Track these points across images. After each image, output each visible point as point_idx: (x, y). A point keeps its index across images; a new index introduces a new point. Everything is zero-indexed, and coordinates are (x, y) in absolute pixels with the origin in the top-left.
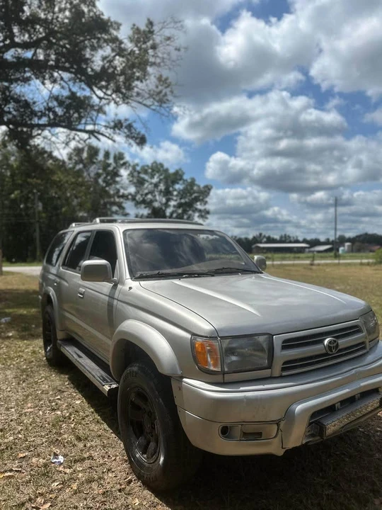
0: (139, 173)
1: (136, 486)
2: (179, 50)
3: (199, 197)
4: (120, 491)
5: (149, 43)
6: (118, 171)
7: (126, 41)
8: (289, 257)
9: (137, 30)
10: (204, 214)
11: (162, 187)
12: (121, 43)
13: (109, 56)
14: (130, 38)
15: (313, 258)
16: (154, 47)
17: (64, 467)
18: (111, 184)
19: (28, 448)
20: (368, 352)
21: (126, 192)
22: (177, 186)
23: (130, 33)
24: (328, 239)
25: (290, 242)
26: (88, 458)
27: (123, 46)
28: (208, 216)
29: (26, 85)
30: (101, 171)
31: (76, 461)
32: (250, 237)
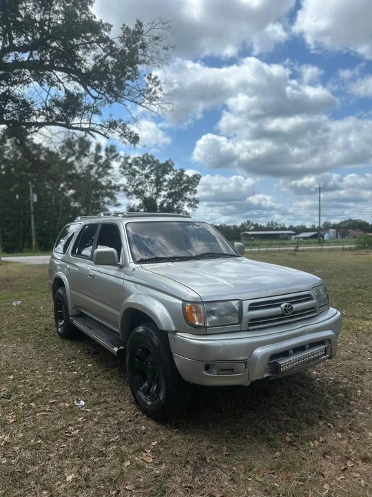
0: (131, 165)
1: (143, 418)
2: (167, 49)
3: (188, 186)
4: (130, 421)
5: (139, 43)
6: (109, 163)
7: (116, 41)
8: (276, 244)
9: (127, 30)
10: (194, 203)
11: (153, 177)
12: (112, 42)
13: (101, 55)
14: (121, 38)
15: (298, 244)
16: (143, 46)
17: (86, 408)
18: (102, 176)
19: (55, 397)
20: (318, 315)
21: (117, 183)
22: (167, 177)
23: (121, 33)
24: (314, 226)
25: (277, 229)
26: (104, 402)
27: (114, 46)
28: (197, 205)
29: (25, 87)
30: (92, 163)
31: (95, 404)
32: (239, 224)
